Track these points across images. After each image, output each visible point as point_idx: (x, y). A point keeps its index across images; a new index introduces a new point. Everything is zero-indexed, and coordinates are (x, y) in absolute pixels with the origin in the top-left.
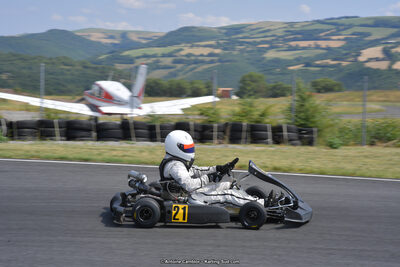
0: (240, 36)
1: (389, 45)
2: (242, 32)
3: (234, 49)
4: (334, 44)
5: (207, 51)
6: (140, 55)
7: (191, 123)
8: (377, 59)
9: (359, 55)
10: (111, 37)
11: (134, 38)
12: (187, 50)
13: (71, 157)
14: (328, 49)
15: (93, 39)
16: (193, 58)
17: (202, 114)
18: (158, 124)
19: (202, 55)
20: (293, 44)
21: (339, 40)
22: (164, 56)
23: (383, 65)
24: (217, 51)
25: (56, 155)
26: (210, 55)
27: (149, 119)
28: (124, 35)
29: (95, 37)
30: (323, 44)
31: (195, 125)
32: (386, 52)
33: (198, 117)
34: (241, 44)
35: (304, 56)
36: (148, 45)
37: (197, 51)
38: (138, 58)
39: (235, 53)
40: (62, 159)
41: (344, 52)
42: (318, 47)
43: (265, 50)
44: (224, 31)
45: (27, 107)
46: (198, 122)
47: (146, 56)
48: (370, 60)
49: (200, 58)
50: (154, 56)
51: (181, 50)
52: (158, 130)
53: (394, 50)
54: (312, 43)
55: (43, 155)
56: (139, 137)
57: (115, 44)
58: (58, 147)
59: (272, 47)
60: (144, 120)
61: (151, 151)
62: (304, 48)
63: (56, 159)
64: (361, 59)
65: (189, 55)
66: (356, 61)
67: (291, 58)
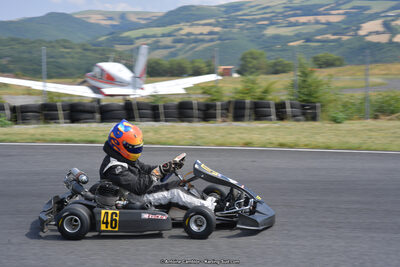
0: (239, 13)
1: (389, 18)
2: (241, 10)
3: (233, 27)
4: (334, 19)
5: (206, 30)
6: (140, 35)
7: (195, 102)
8: (377, 33)
9: (359, 28)
10: (111, 19)
11: (133, 19)
12: (186, 29)
13: (76, 139)
14: (328, 23)
15: (92, 21)
16: (192, 37)
17: (204, 93)
18: (161, 104)
19: (201, 34)
20: (293, 19)
21: (339, 14)
22: (164, 35)
23: (384, 39)
24: (217, 29)
25: (61, 138)
26: (211, 33)
27: (152, 100)
28: (123, 16)
29: (94, 19)
30: (323, 19)
31: (198, 104)
32: (386, 25)
33: (201, 96)
34: (241, 21)
35: (304, 31)
36: (147, 26)
37: (196, 30)
38: (138, 38)
39: (235, 30)
40: (68, 141)
41: (345, 26)
42: (317, 22)
43: (264, 27)
44: (223, 9)
45: (29, 92)
46: (201, 101)
47: (145, 37)
48: (370, 34)
49: (201, 37)
50: (154, 36)
51: (181, 29)
52: (161, 110)
53: (393, 23)
54: (311, 18)
55: (48, 138)
56: (143, 117)
57: (115, 26)
58: (63, 129)
59: (272, 24)
60: (146, 101)
61: (156, 131)
62: (304, 24)
63: (62, 142)
64: (361, 33)
65: (189, 34)
66: (356, 35)
67: (292, 34)
